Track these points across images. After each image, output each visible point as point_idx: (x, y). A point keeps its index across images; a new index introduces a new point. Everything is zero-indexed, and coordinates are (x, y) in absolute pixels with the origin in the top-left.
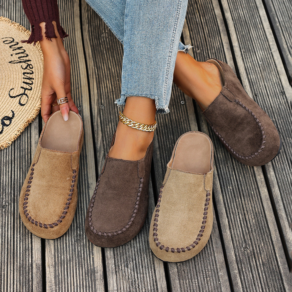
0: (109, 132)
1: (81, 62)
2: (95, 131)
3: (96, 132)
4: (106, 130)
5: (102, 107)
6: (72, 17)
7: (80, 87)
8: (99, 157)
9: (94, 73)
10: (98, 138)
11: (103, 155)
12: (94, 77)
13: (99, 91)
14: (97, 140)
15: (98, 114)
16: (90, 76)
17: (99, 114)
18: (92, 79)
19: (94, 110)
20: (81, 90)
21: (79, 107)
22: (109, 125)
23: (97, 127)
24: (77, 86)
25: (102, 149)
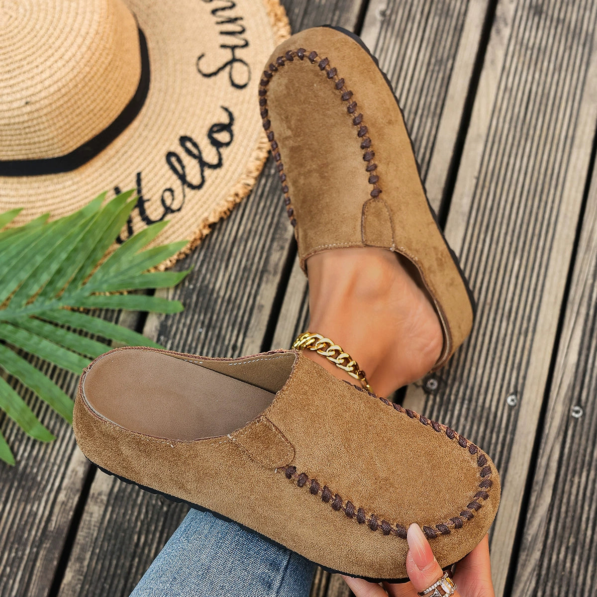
0: (573, 498)
1: (558, 252)
2: (537, 483)
3: (536, 488)
4: (567, 487)
5: (577, 412)
6: (578, 97)
7: (531, 329)
8: (524, 565)
9: (586, 299)
10: (538, 506)
11: (536, 565)
12: (583, 311)
13: (583, 358)
14: (534, 512)
15: (558, 434)
16: (573, 303)
17: (562, 434)
18: (574, 315)
19: (552, 418)
20: (532, 340)
21: (512, 394)
22: (580, 477)
23: (546, 473)
24: (525, 325)
25: (540, 546)
